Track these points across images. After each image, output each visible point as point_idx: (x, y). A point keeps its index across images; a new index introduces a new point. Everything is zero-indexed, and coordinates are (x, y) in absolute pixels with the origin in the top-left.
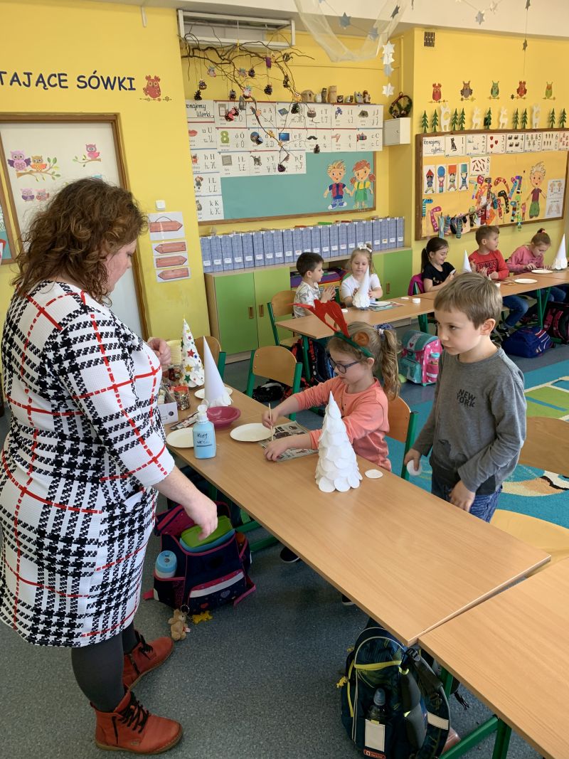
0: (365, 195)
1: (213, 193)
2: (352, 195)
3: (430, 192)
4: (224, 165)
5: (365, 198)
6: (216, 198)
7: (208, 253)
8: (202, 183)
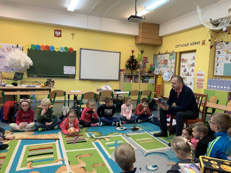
1: (221, 68)
4: (226, 60)
6: (221, 69)
7: (210, 83)
8: (219, 65)
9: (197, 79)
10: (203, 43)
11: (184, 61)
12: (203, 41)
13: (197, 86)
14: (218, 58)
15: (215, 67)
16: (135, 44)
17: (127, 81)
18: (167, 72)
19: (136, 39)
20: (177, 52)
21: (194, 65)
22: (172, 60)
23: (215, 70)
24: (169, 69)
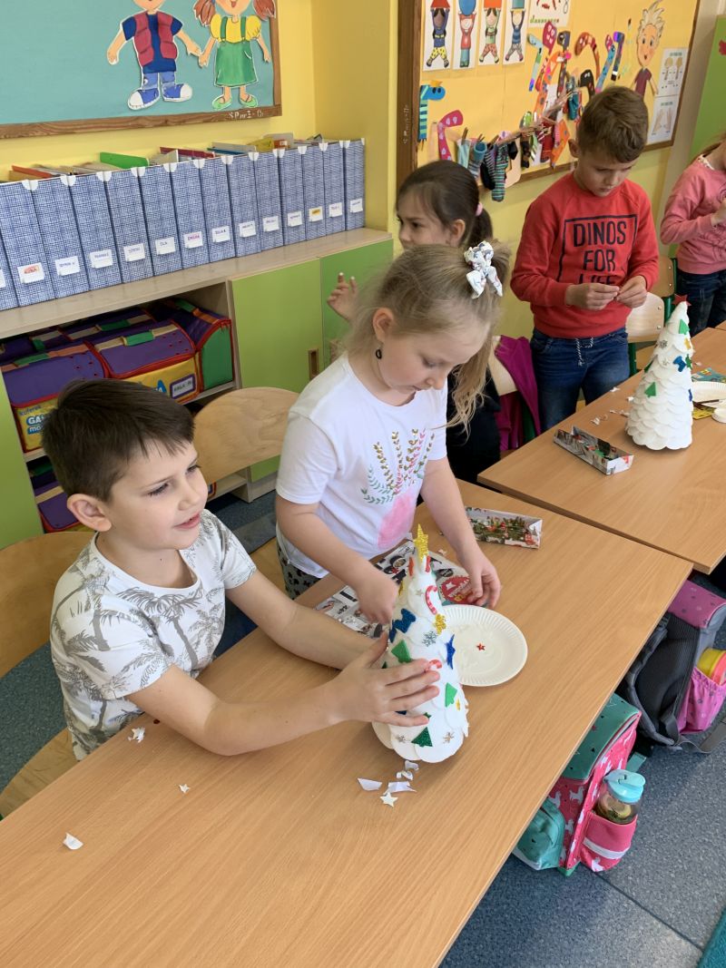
0: (247, 63)
2: (205, 60)
3: (438, 64)
5: (249, 74)
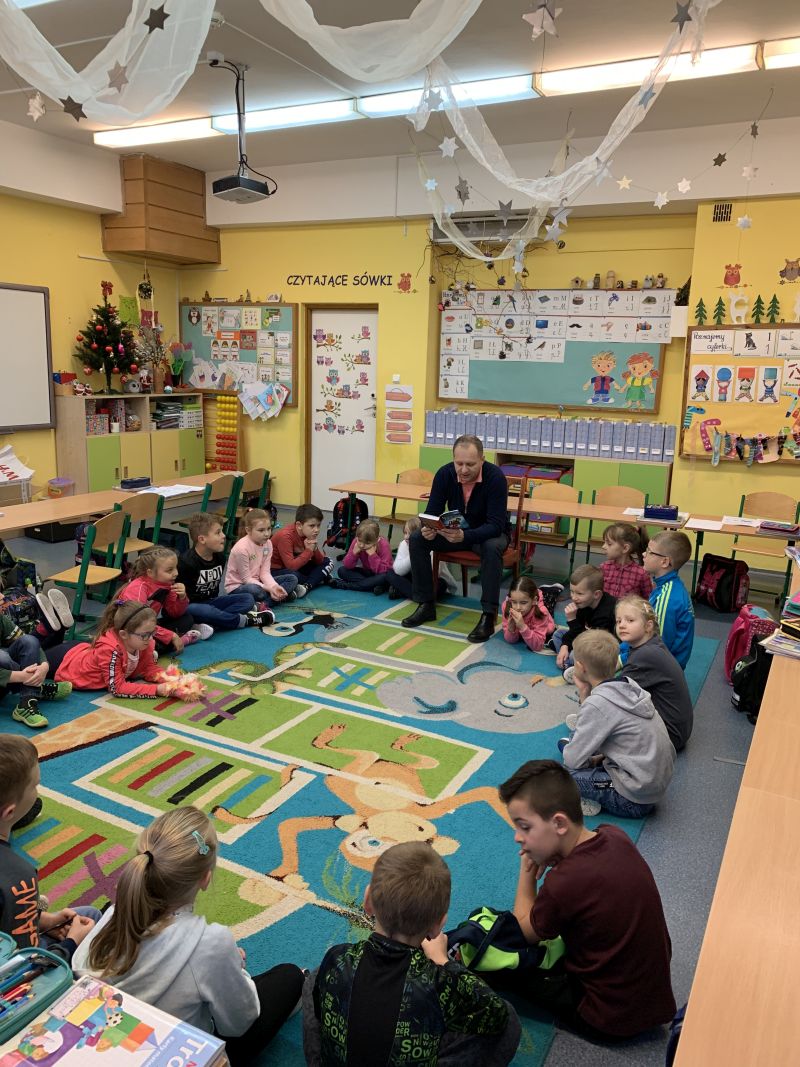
0: (642, 393)
1: (461, 374)
3: (700, 399)
4: (475, 348)
6: (463, 378)
7: (432, 425)
8: (452, 363)
9: (388, 411)
10: (405, 285)
11: (324, 342)
12: (402, 275)
13: (389, 437)
14: (449, 340)
15: (442, 371)
16: (105, 251)
17: (99, 428)
18: (260, 382)
19: (105, 228)
20: (297, 305)
21: (368, 359)
22: (279, 335)
23: (441, 379)
24: (268, 371)
